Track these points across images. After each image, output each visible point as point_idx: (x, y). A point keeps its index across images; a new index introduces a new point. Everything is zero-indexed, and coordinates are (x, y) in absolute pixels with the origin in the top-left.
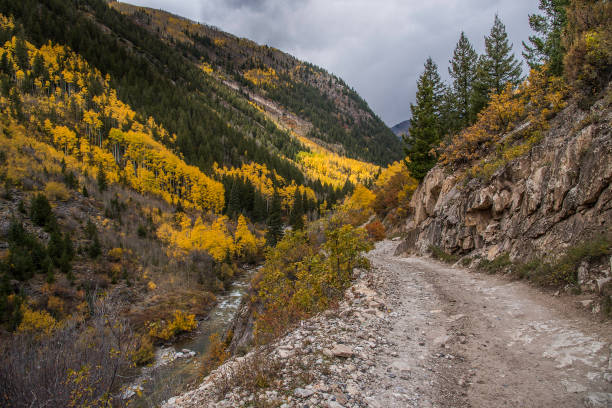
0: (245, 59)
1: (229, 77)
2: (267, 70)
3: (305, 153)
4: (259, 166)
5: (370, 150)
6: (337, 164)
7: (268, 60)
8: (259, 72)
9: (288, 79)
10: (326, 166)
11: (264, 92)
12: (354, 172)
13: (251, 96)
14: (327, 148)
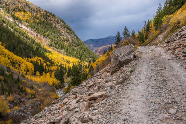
0: (15, 6)
1: (7, 14)
2: (27, 13)
3: (49, 54)
4: (39, 58)
5: (76, 53)
6: (63, 58)
7: (26, 8)
8: (22, 13)
9: (38, 18)
10: (59, 59)
11: (27, 24)
12: (71, 62)
13: (20, 25)
14: (58, 51)
